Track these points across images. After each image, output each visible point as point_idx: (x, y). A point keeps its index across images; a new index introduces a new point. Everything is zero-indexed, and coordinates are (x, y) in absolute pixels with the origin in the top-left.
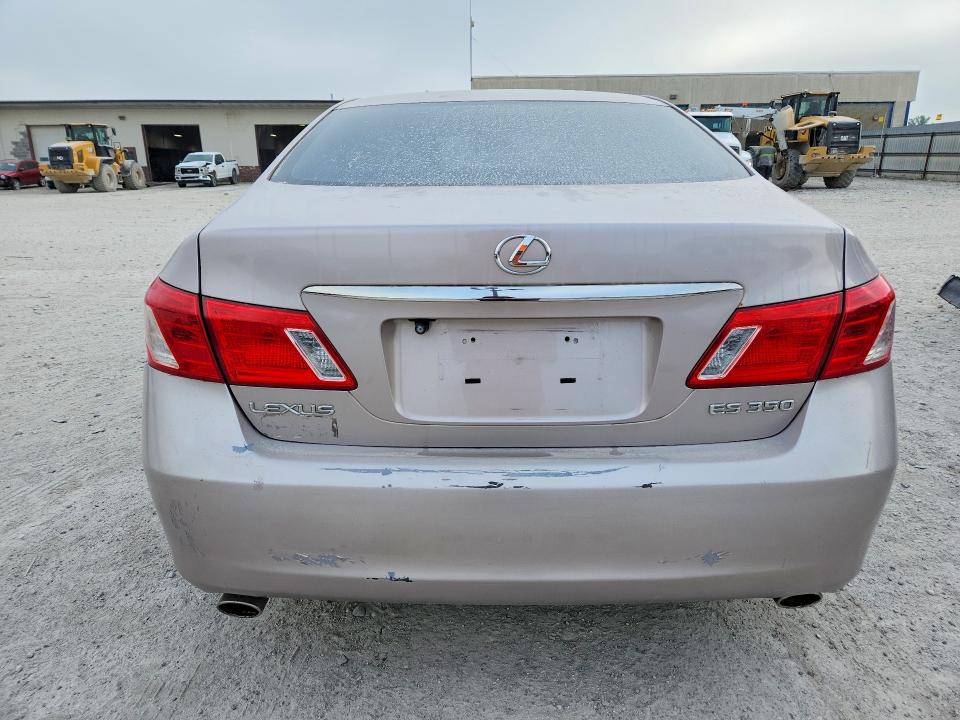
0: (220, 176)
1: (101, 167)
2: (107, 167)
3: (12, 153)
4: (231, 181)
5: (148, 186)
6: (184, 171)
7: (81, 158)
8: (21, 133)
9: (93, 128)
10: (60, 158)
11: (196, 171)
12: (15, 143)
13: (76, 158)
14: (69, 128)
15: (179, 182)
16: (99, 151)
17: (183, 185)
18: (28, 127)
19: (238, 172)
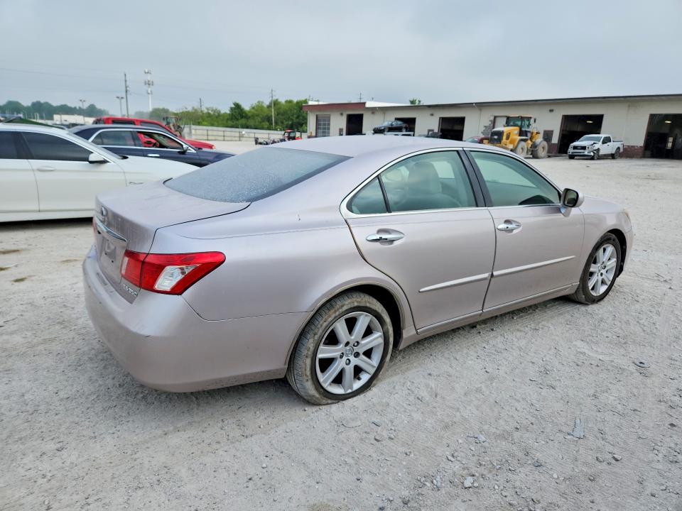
0: (601, 153)
1: (518, 143)
2: (523, 143)
3: (482, 133)
4: (613, 156)
5: (549, 157)
6: (575, 148)
7: (508, 138)
8: (490, 121)
9: (522, 119)
10: (496, 137)
11: (584, 148)
12: (485, 127)
13: (504, 137)
14: (508, 118)
15: (570, 155)
16: (521, 133)
17: (572, 157)
18: (495, 117)
19: (621, 150)
